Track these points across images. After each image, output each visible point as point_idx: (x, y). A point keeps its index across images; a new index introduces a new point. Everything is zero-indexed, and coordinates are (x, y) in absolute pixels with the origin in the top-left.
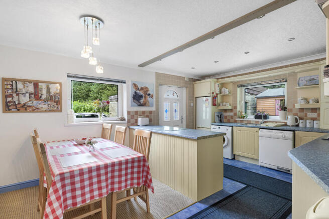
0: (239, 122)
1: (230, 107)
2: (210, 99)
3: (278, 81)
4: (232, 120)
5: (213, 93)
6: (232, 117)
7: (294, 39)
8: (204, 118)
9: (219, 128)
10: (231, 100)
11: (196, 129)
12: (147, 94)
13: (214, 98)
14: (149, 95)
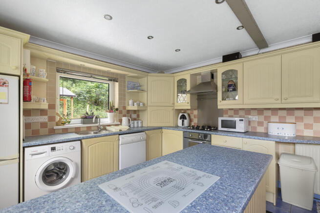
1: (45, 107)
4: (44, 131)
6: (44, 125)
9: (53, 149)
13: (25, 83)
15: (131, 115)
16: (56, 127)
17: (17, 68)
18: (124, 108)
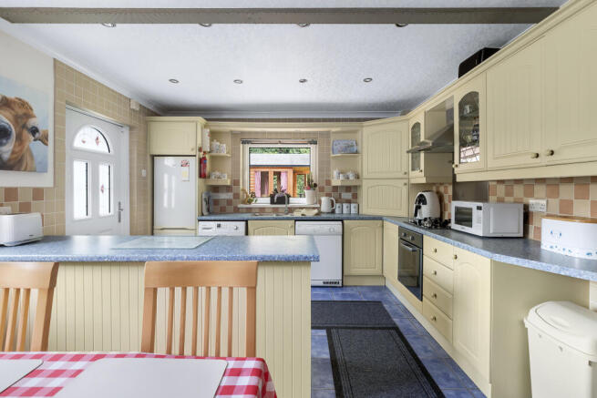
0: (245, 211)
1: (229, 183)
2: (194, 163)
3: (306, 141)
4: (230, 208)
5: (200, 150)
6: (229, 202)
7: (371, 79)
8: (165, 204)
9: (219, 226)
10: (228, 166)
11: (153, 234)
12: (24, 126)
13: (202, 161)
14: (34, 131)
15: (340, 195)
16: (240, 206)
17: (193, 150)
18: (328, 182)
